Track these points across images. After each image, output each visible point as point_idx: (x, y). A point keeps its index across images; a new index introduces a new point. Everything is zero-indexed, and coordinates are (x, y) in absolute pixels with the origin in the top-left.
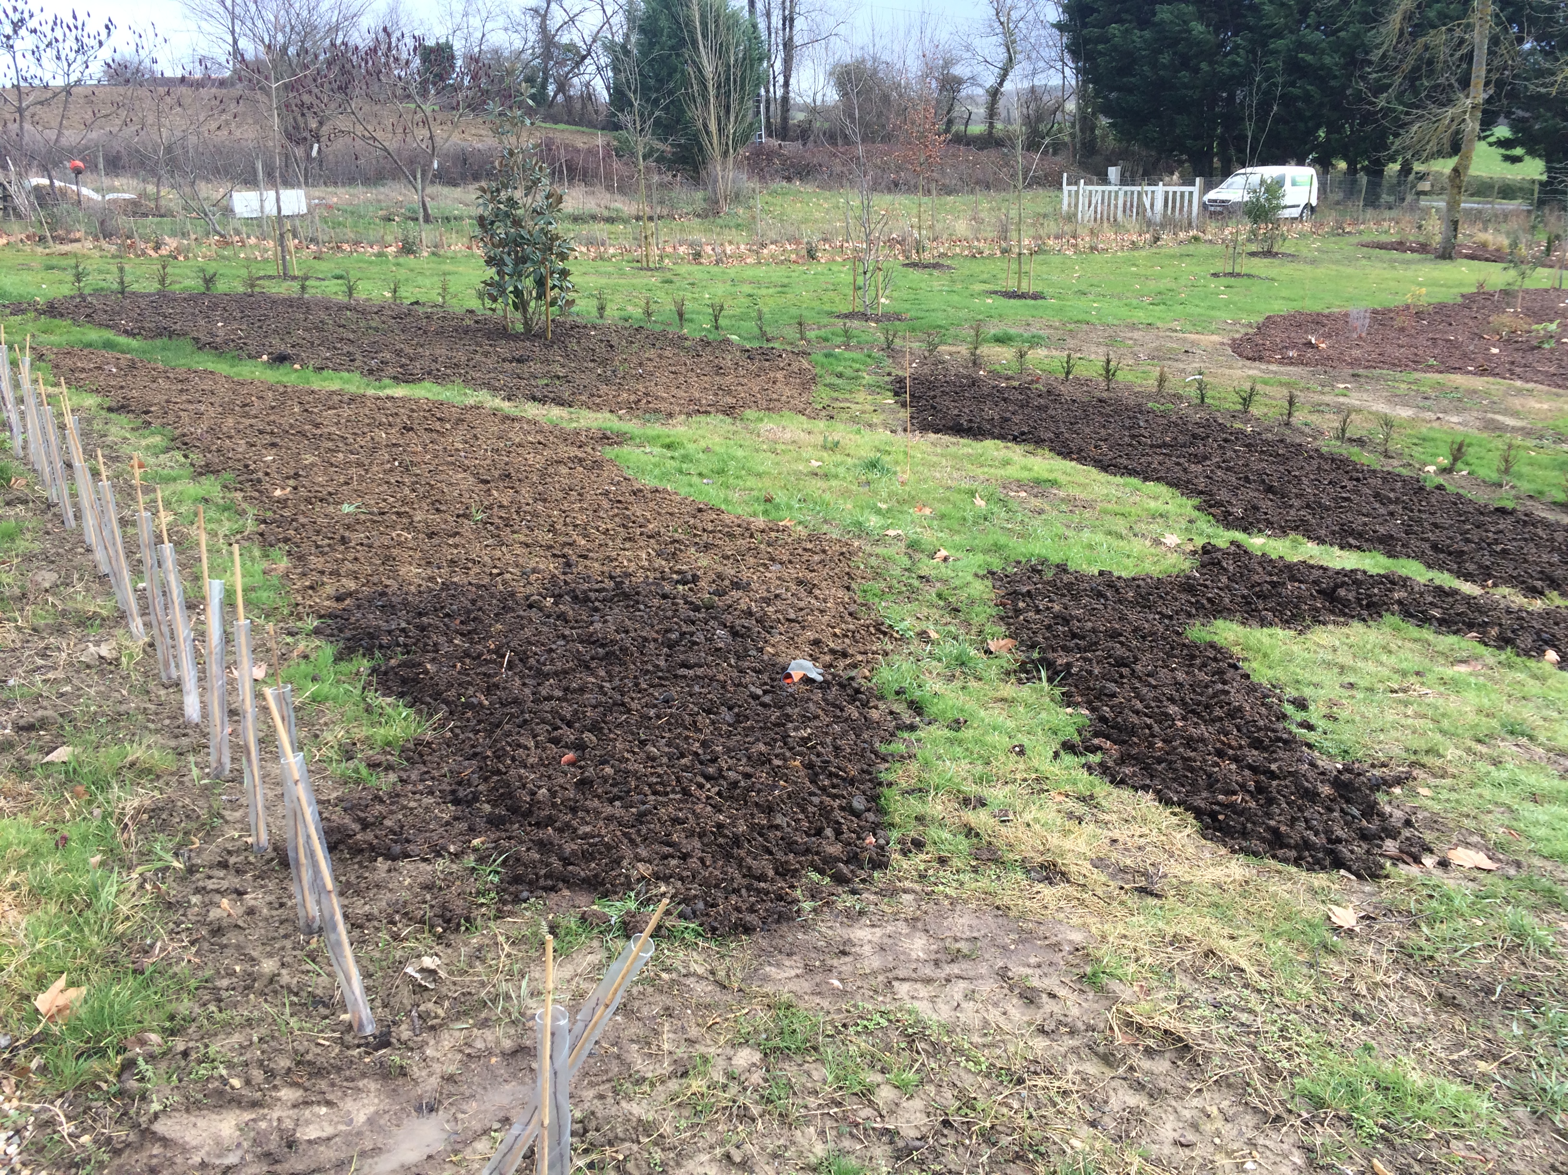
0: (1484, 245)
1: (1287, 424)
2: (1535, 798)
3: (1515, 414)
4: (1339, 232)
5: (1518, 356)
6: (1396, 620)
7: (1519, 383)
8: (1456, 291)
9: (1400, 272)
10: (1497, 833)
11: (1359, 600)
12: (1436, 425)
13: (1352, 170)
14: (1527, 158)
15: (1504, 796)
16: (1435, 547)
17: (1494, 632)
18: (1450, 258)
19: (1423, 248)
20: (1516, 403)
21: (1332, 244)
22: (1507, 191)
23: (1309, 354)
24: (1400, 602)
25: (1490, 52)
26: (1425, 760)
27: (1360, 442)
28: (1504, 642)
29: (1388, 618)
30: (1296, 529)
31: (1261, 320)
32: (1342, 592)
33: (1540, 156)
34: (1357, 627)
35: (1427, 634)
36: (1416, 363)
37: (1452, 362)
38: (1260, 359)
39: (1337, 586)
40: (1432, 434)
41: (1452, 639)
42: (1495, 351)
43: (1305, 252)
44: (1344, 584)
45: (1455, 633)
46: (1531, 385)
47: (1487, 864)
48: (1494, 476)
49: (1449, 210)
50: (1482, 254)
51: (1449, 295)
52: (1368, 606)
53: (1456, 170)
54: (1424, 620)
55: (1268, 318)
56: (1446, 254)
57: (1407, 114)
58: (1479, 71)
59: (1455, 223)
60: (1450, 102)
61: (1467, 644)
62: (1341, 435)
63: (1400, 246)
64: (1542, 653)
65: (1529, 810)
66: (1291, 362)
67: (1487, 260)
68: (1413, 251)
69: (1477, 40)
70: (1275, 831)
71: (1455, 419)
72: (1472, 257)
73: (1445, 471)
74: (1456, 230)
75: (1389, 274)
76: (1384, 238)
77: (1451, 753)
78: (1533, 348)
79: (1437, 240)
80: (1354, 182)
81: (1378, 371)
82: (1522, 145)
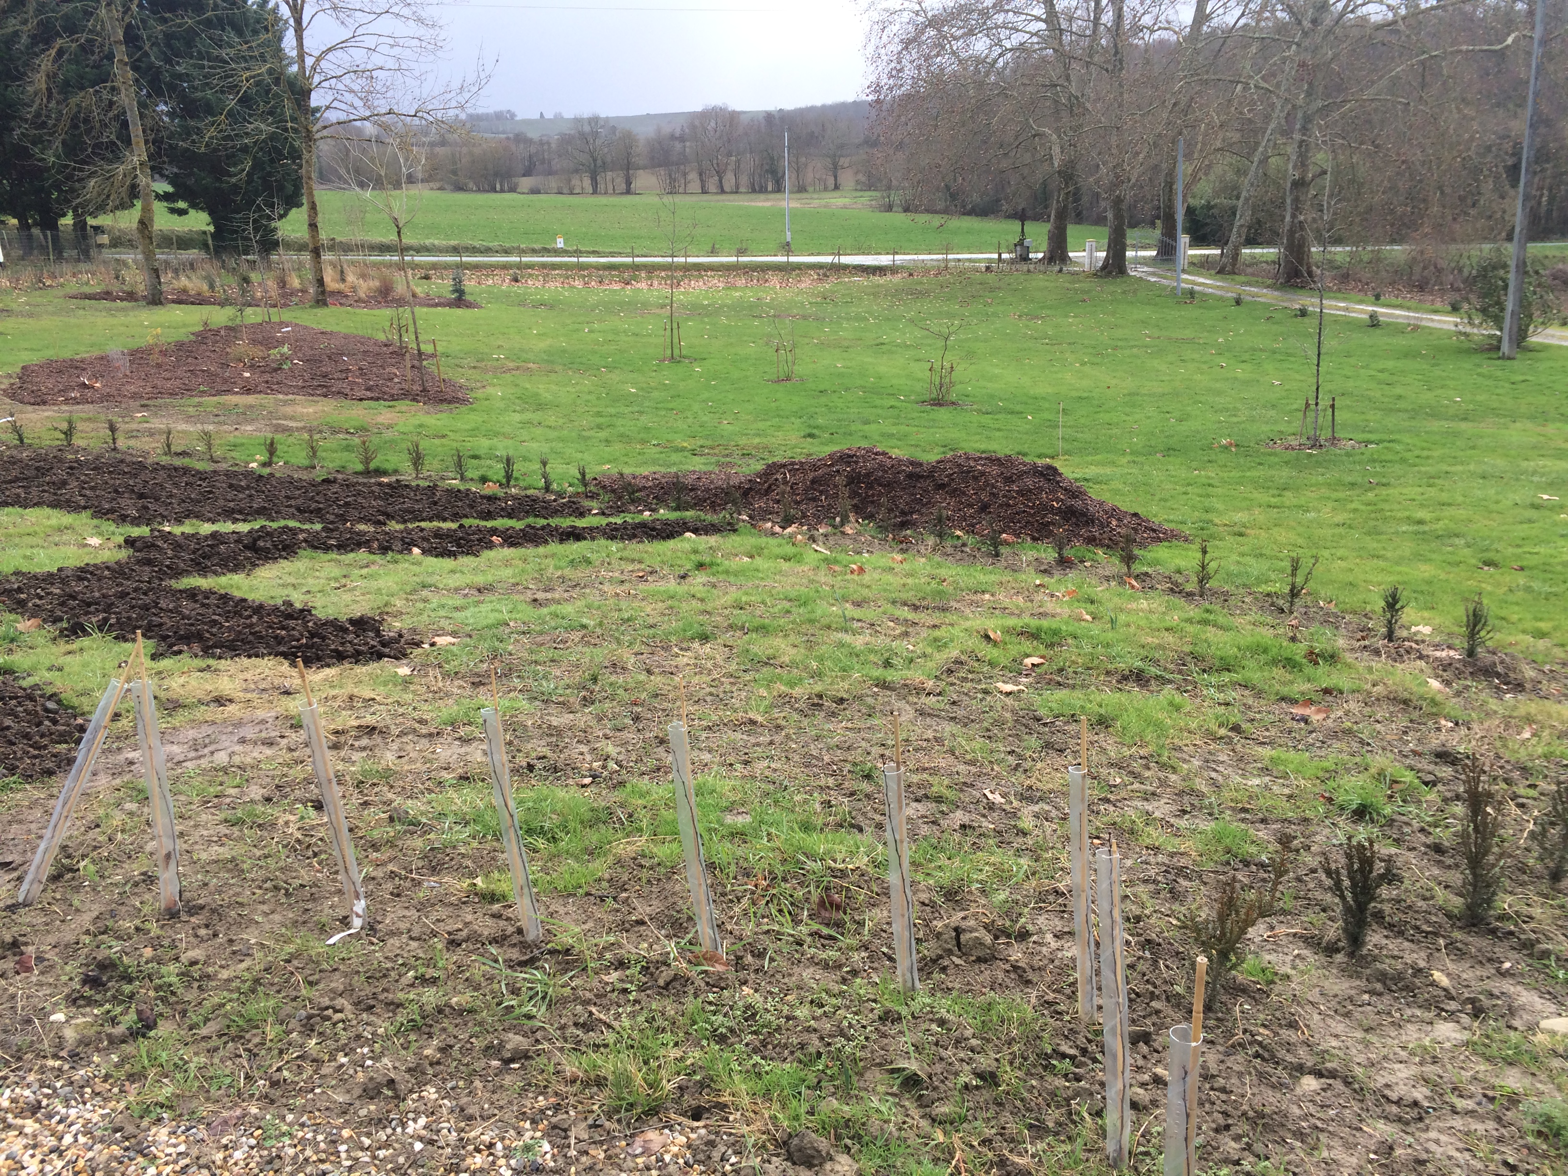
0: (185, 291)
1: (115, 449)
2: (457, 609)
3: (292, 418)
4: (39, 284)
5: (267, 377)
6: (309, 552)
7: (281, 396)
8: (183, 330)
9: (122, 319)
10: (450, 628)
11: (275, 546)
12: (237, 433)
13: (24, 226)
14: (192, 212)
15: (442, 613)
16: (299, 509)
17: (375, 545)
18: (161, 303)
19: (131, 296)
20: (288, 410)
21: (38, 297)
22: (183, 242)
23: (89, 393)
24: (305, 541)
25: (141, 115)
26: (387, 609)
27: (184, 454)
28: (384, 549)
29: (301, 552)
30: (187, 517)
31: (18, 370)
32: (261, 543)
33: (202, 209)
34: (284, 563)
35: (334, 555)
36: (188, 390)
37: (218, 387)
38: (44, 403)
39: (255, 540)
40: (239, 441)
41: (352, 555)
42: (247, 375)
43: (14, 306)
44: (260, 537)
45: (352, 550)
46: (291, 397)
47: (453, 640)
48: (306, 462)
49: (147, 259)
50: (183, 299)
51: (181, 335)
52: (284, 549)
53: (141, 222)
54: (327, 549)
55: (23, 368)
56: (156, 299)
57: (81, 170)
58: (136, 131)
59: (156, 271)
60: (118, 159)
61: (362, 555)
62: (168, 452)
63: (107, 295)
64: (410, 551)
65: (457, 615)
66: (76, 401)
67: (193, 303)
68: (122, 300)
69: (127, 101)
70: (336, 651)
71: (249, 428)
72: (179, 302)
73: (264, 465)
74: (158, 277)
75: (112, 321)
76: (86, 290)
77: (399, 603)
78: (276, 370)
79: (142, 289)
80: (30, 237)
81: (160, 401)
82: (184, 199)
